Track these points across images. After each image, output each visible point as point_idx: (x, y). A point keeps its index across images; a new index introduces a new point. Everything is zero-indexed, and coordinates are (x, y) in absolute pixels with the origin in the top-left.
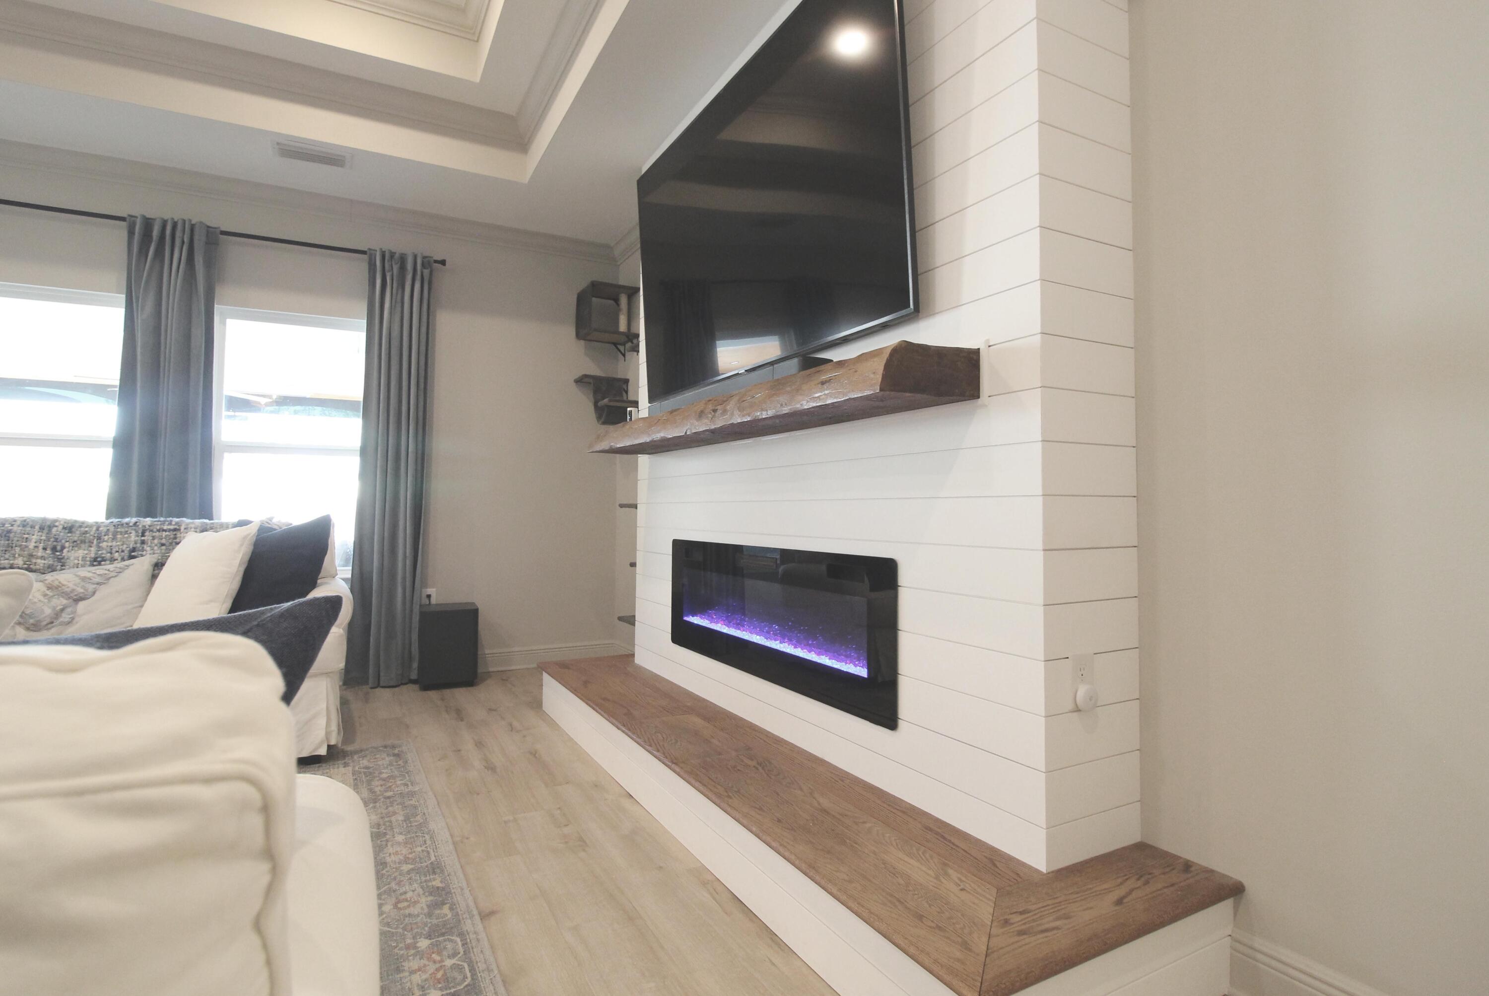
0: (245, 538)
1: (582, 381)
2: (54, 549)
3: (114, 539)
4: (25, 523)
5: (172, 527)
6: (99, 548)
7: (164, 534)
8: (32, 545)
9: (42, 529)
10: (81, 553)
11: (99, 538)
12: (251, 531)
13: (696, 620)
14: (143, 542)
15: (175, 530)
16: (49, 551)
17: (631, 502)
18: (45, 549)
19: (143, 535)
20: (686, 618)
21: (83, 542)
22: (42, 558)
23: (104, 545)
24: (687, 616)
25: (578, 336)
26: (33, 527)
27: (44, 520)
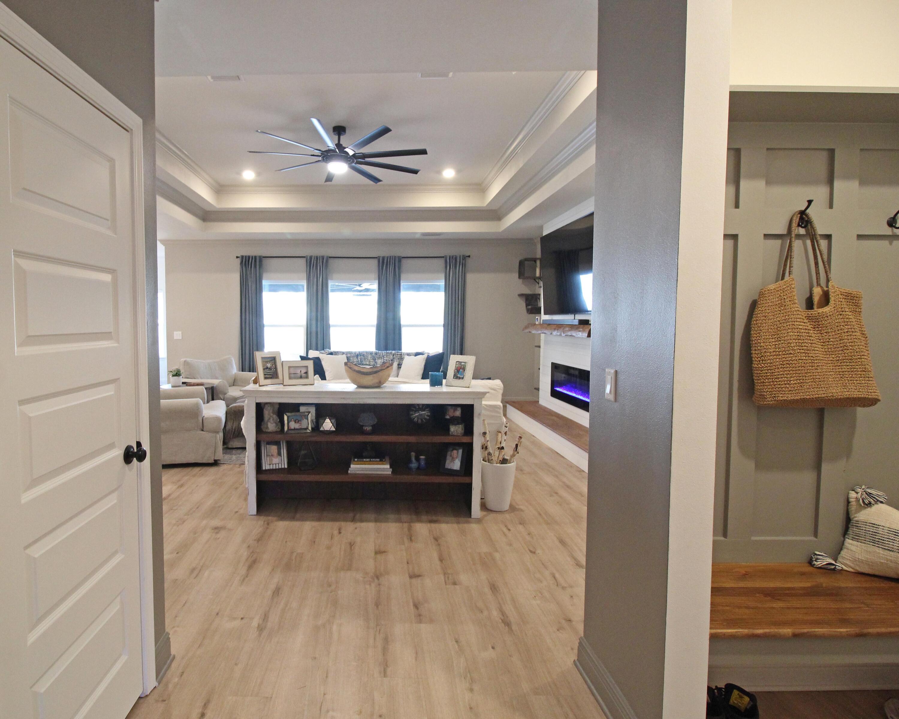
0: (424, 358)
1: (521, 295)
2: (374, 359)
3: (387, 357)
4: (367, 352)
5: (400, 354)
6: (384, 359)
7: (399, 356)
8: (369, 358)
9: (370, 354)
10: (380, 361)
11: (383, 357)
12: (425, 356)
13: (558, 389)
14: (394, 358)
15: (401, 355)
16: (373, 360)
17: (539, 345)
18: (372, 359)
19: (393, 356)
20: (555, 389)
21: (380, 357)
22: (372, 362)
23: (385, 358)
24: (556, 388)
25: (519, 277)
26: (368, 353)
27: (370, 352)
